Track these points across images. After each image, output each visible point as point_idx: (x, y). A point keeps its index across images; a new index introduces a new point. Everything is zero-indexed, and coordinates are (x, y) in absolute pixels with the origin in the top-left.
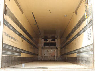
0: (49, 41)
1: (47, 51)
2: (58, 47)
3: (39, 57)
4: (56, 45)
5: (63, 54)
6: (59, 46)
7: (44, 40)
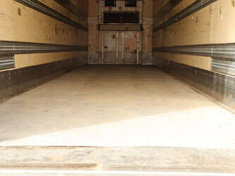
0: (120, 8)
1: (114, 37)
2: (144, 27)
3: (92, 53)
4: (141, 21)
5: (159, 46)
6: (147, 22)
7: (106, 6)
